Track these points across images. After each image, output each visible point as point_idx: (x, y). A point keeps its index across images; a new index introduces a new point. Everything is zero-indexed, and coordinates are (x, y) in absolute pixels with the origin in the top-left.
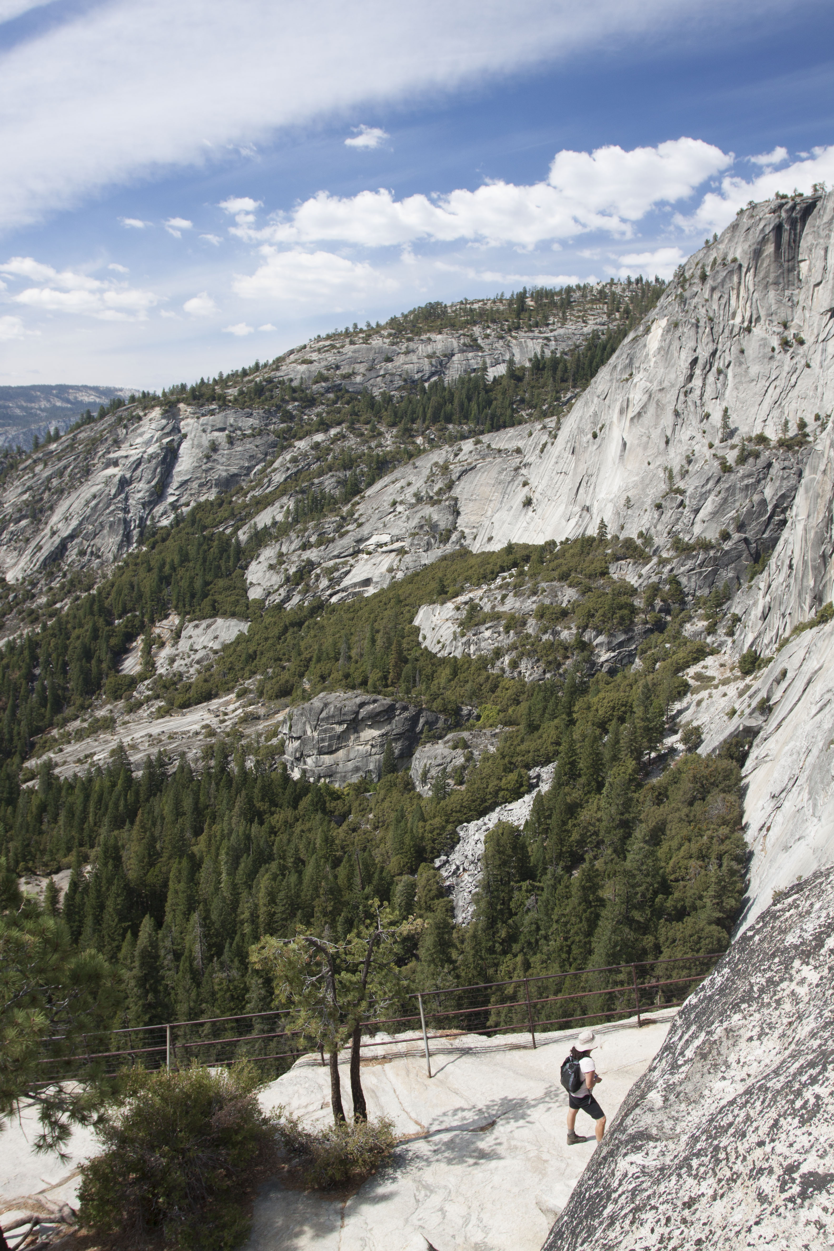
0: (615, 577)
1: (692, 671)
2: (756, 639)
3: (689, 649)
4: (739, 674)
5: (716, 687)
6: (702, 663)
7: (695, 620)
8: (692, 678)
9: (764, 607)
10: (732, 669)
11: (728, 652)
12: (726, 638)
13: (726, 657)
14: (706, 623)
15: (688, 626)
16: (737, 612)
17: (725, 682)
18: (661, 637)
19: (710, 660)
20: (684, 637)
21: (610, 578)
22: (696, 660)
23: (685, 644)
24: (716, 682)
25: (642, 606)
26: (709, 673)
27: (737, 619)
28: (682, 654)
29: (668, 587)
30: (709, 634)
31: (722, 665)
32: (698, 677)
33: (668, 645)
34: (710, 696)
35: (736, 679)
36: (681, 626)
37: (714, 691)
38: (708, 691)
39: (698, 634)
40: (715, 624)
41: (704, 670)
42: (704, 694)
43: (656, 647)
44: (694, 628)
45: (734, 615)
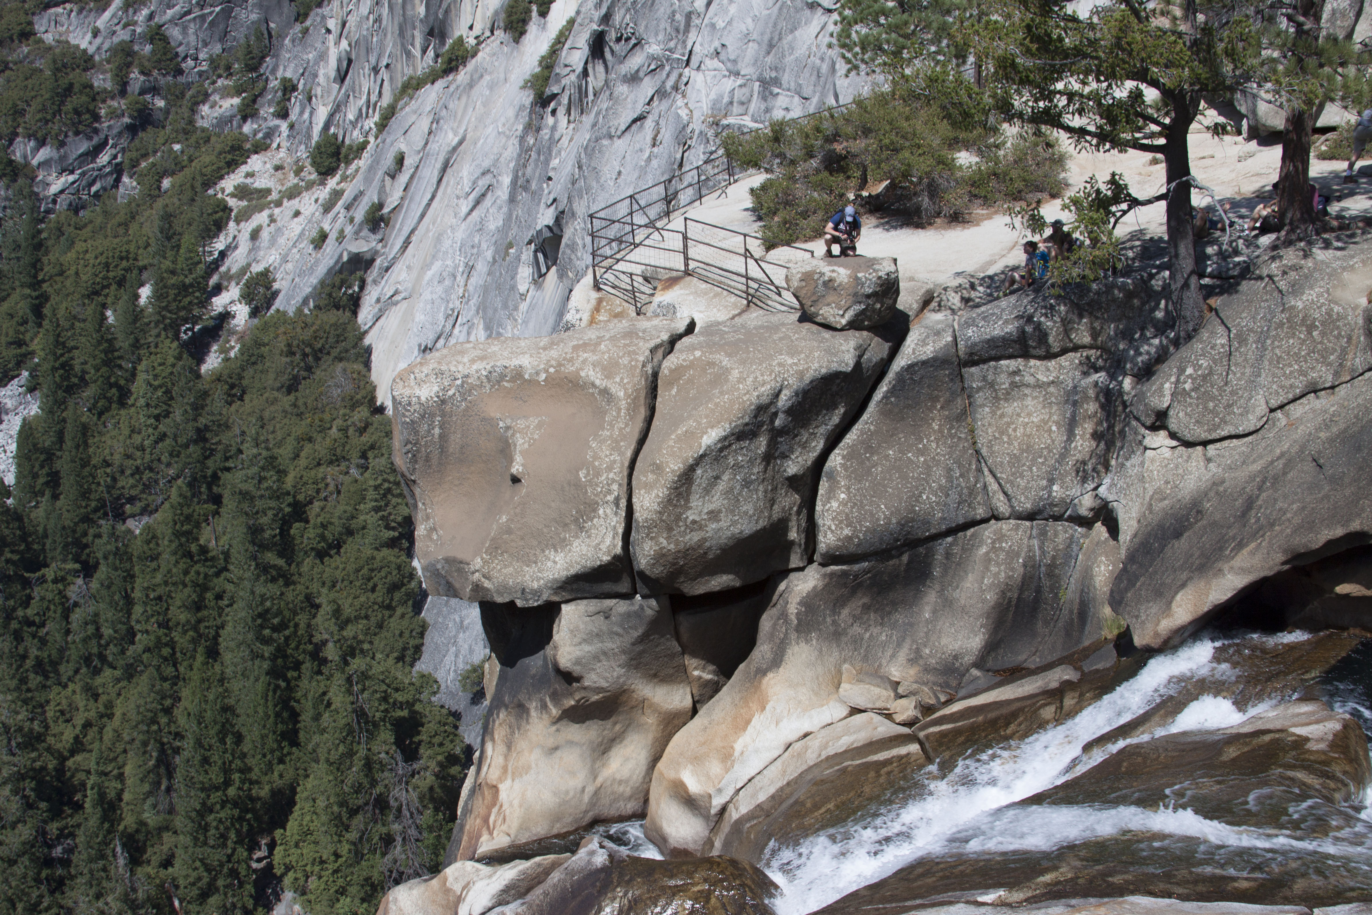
0: (49, 38)
1: (229, 183)
2: (331, 115)
3: (219, 147)
4: (314, 176)
5: (279, 204)
6: (244, 169)
7: (216, 97)
8: (232, 195)
9: (339, 60)
10: (298, 171)
11: (285, 144)
12: (277, 122)
13: (282, 154)
14: (236, 101)
15: (205, 109)
16: (288, 75)
17: (293, 193)
18: (162, 135)
19: (255, 162)
20: (203, 130)
21: (41, 41)
22: (232, 165)
23: (207, 140)
24: (274, 196)
25: (109, 85)
26: (260, 183)
27: (289, 88)
28: (206, 158)
29: (148, 48)
30: (244, 119)
31: (278, 168)
32: (242, 192)
33: (177, 147)
34: (272, 220)
35: (310, 186)
36: (193, 110)
37: (277, 211)
38: (266, 213)
39: (224, 121)
40: (254, 101)
41: (249, 181)
42: (261, 218)
43: (155, 152)
44: (217, 112)
45: (284, 80)
